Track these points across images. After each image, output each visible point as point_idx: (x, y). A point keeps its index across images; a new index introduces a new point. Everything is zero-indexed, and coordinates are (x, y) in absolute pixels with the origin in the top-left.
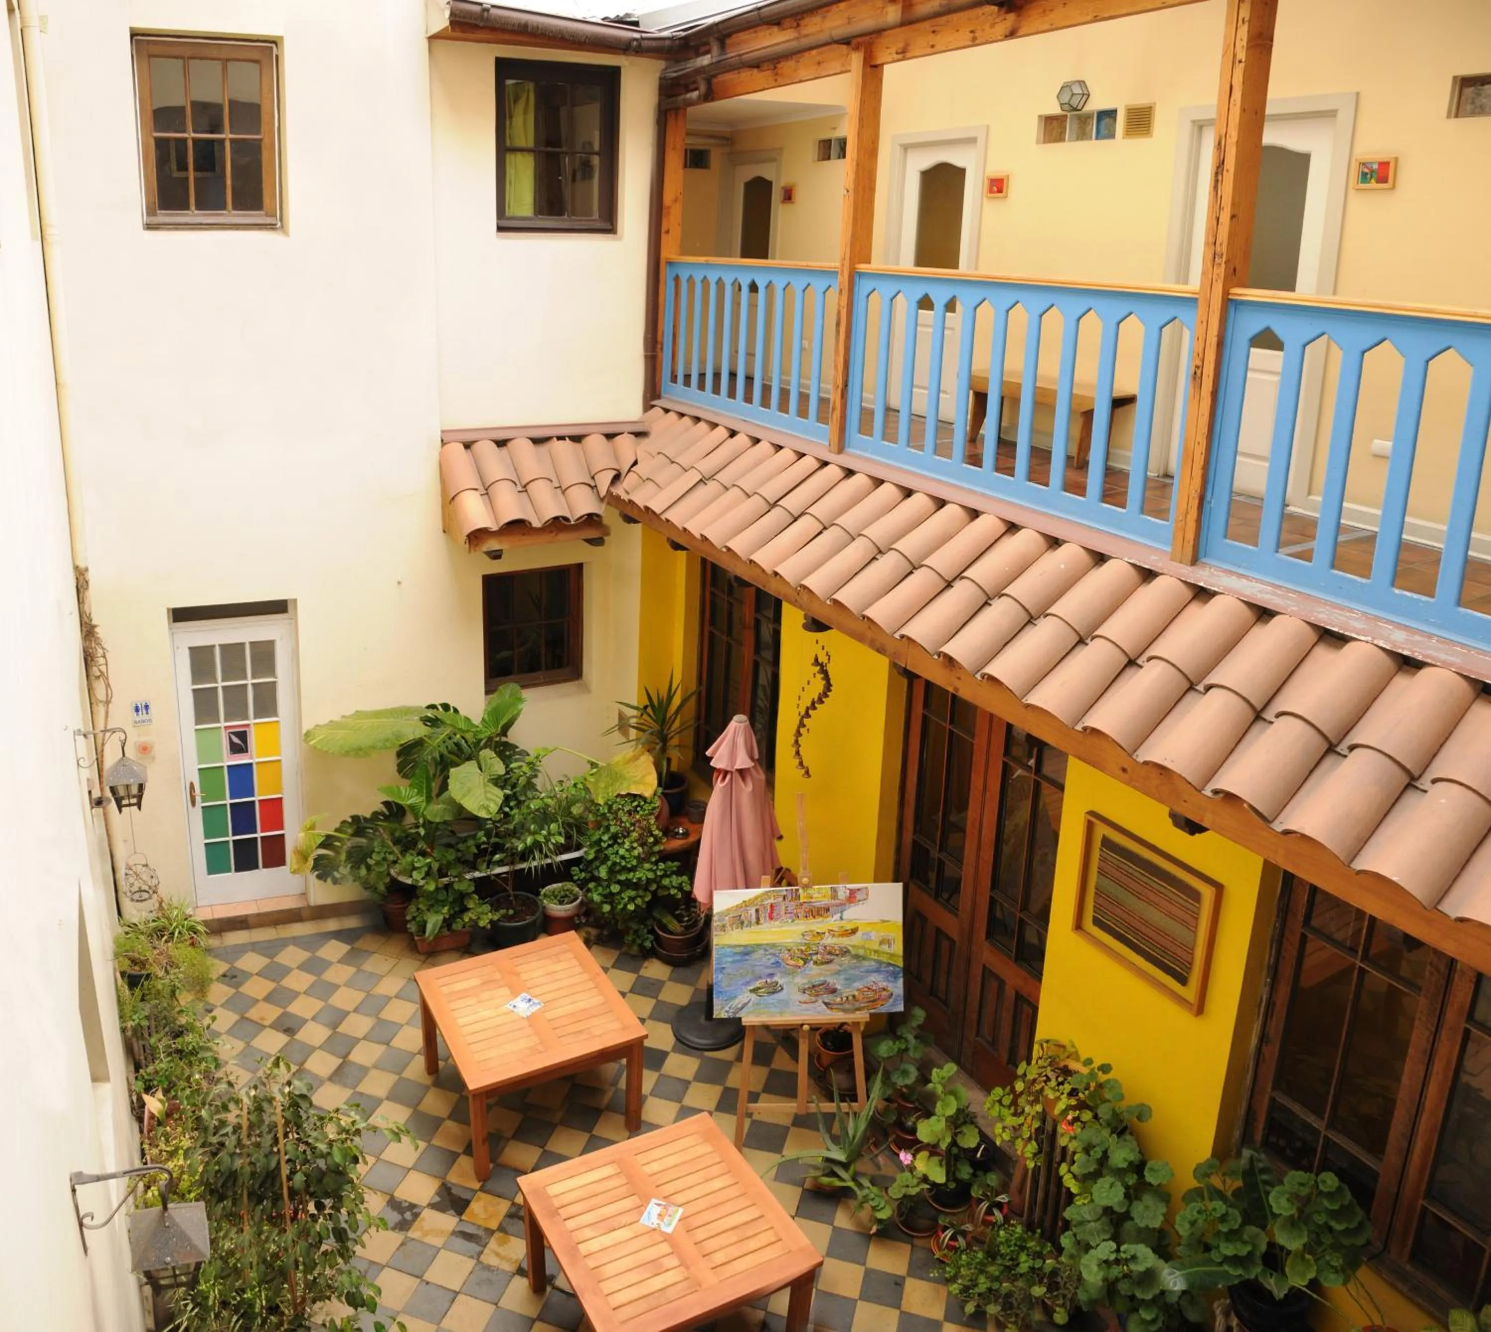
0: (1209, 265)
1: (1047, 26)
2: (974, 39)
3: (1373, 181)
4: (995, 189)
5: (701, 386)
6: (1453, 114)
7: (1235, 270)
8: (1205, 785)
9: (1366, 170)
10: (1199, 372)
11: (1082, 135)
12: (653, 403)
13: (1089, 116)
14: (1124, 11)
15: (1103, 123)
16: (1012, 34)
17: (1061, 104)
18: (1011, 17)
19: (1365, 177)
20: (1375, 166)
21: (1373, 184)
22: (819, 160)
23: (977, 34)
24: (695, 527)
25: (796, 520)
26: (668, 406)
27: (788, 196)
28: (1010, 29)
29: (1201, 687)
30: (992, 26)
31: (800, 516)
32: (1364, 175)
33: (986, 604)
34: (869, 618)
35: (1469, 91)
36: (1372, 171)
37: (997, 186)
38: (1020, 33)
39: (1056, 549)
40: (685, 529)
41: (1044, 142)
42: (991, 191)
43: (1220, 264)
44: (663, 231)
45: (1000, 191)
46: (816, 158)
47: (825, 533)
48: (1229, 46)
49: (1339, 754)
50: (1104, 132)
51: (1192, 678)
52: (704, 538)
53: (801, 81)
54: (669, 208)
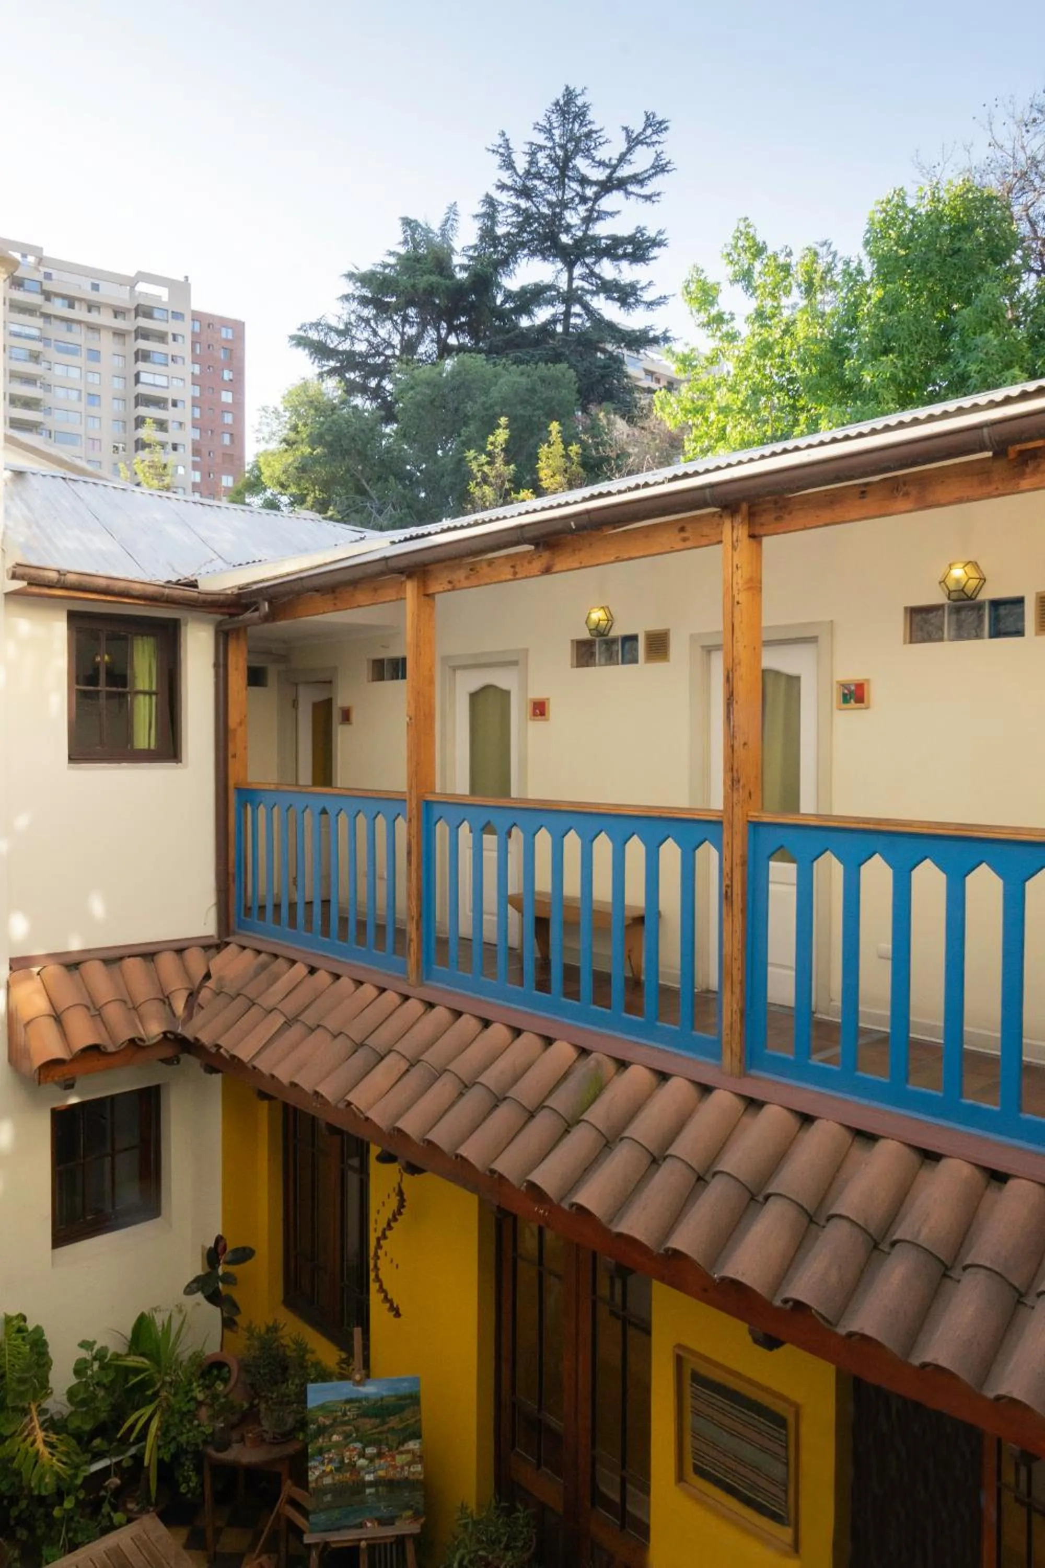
0: (730, 791)
1: (577, 565)
2: (515, 573)
3: (852, 701)
4: (538, 711)
5: (277, 919)
6: (908, 640)
7: (750, 794)
8: (775, 1295)
9: (846, 691)
10: (729, 891)
11: (611, 660)
12: (228, 939)
13: (614, 641)
14: (641, 554)
15: (627, 646)
16: (547, 570)
17: (590, 630)
18: (546, 555)
19: (846, 698)
20: (853, 688)
21: (853, 703)
22: (373, 680)
23: (517, 570)
24: (284, 1074)
25: (382, 1058)
26: (245, 942)
27: (346, 716)
28: (544, 566)
29: (761, 1199)
30: (530, 562)
31: (385, 1055)
32: (845, 695)
33: (567, 1131)
34: (462, 1157)
35: (918, 618)
36: (850, 692)
37: (540, 709)
38: (555, 569)
39: (624, 1071)
40: (273, 1076)
41: (577, 667)
42: (535, 714)
43: (738, 789)
44: (230, 756)
45: (543, 714)
46: (370, 678)
47: (413, 1070)
48: (728, 588)
49: (883, 1251)
50: (628, 657)
51: (752, 1190)
52: (294, 1085)
53: (359, 606)
54: (235, 730)
